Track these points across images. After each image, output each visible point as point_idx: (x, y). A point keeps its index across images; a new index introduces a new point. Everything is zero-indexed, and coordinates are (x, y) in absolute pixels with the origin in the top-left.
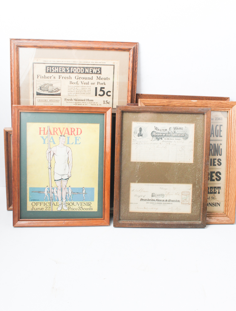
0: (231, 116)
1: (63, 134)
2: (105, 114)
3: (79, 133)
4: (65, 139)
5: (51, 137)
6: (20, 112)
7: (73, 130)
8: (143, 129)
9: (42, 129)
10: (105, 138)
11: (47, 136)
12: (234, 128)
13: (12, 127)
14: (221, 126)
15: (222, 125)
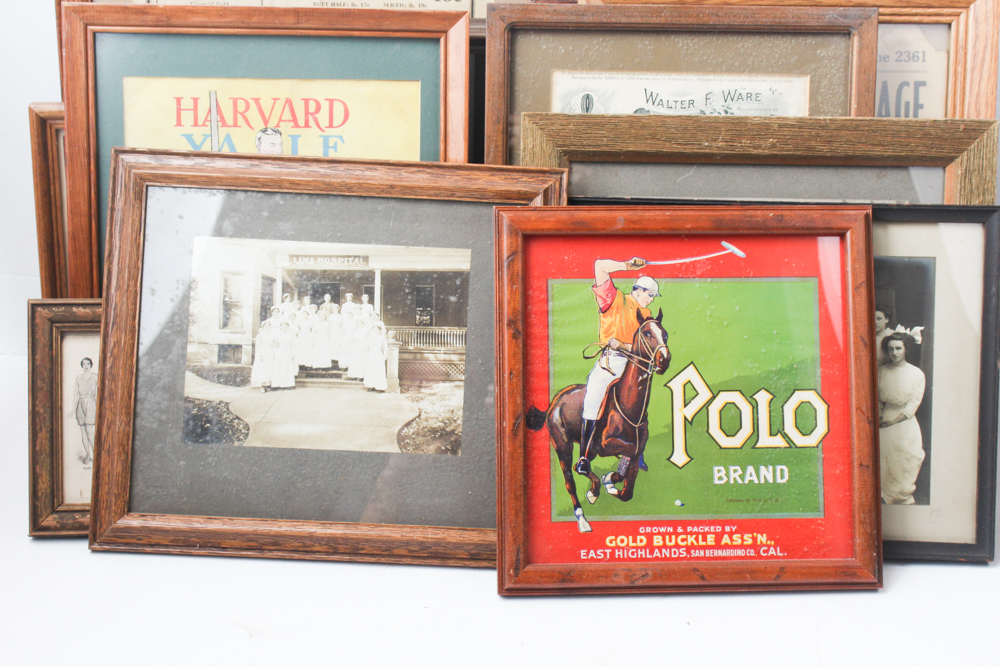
0: (961, 43)
1: (272, 124)
2: (442, 40)
3: (338, 118)
4: (281, 144)
5: (222, 138)
6: (94, 34)
7: (312, 107)
8: (595, 99)
9: (187, 104)
10: (442, 137)
11: (206, 130)
12: (975, 91)
13: (63, 100)
14: (919, 84)
15: (923, 84)
